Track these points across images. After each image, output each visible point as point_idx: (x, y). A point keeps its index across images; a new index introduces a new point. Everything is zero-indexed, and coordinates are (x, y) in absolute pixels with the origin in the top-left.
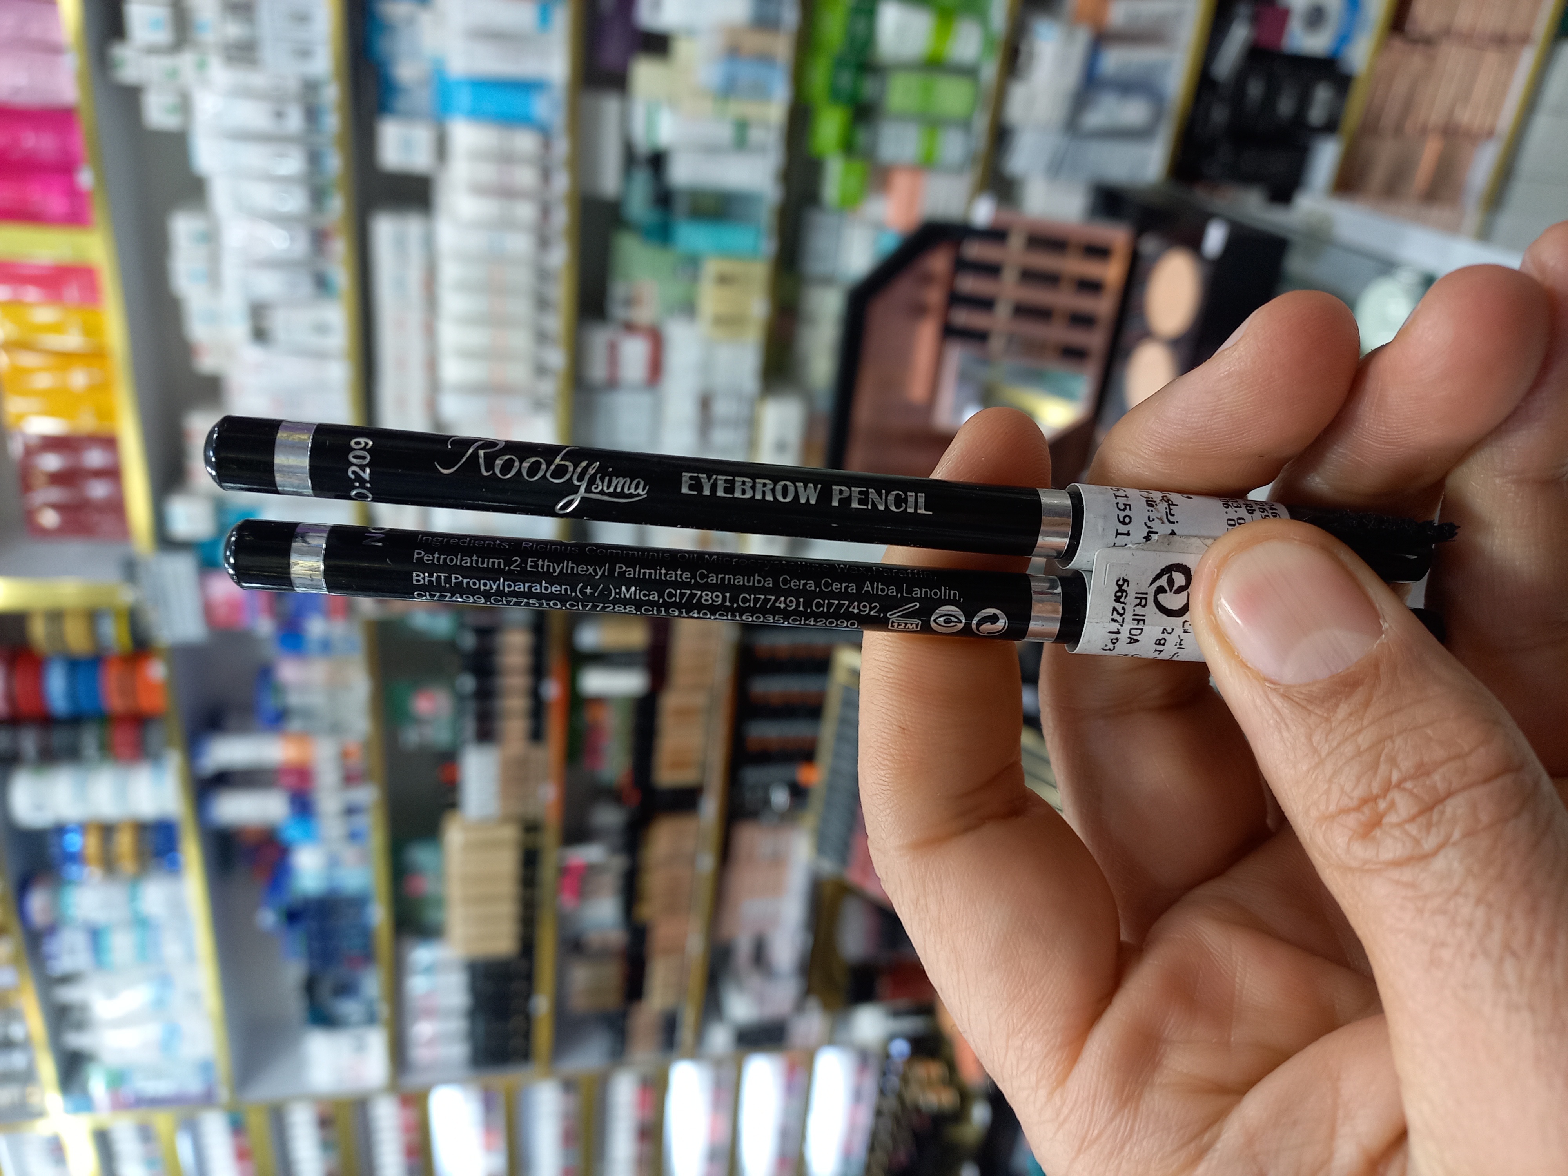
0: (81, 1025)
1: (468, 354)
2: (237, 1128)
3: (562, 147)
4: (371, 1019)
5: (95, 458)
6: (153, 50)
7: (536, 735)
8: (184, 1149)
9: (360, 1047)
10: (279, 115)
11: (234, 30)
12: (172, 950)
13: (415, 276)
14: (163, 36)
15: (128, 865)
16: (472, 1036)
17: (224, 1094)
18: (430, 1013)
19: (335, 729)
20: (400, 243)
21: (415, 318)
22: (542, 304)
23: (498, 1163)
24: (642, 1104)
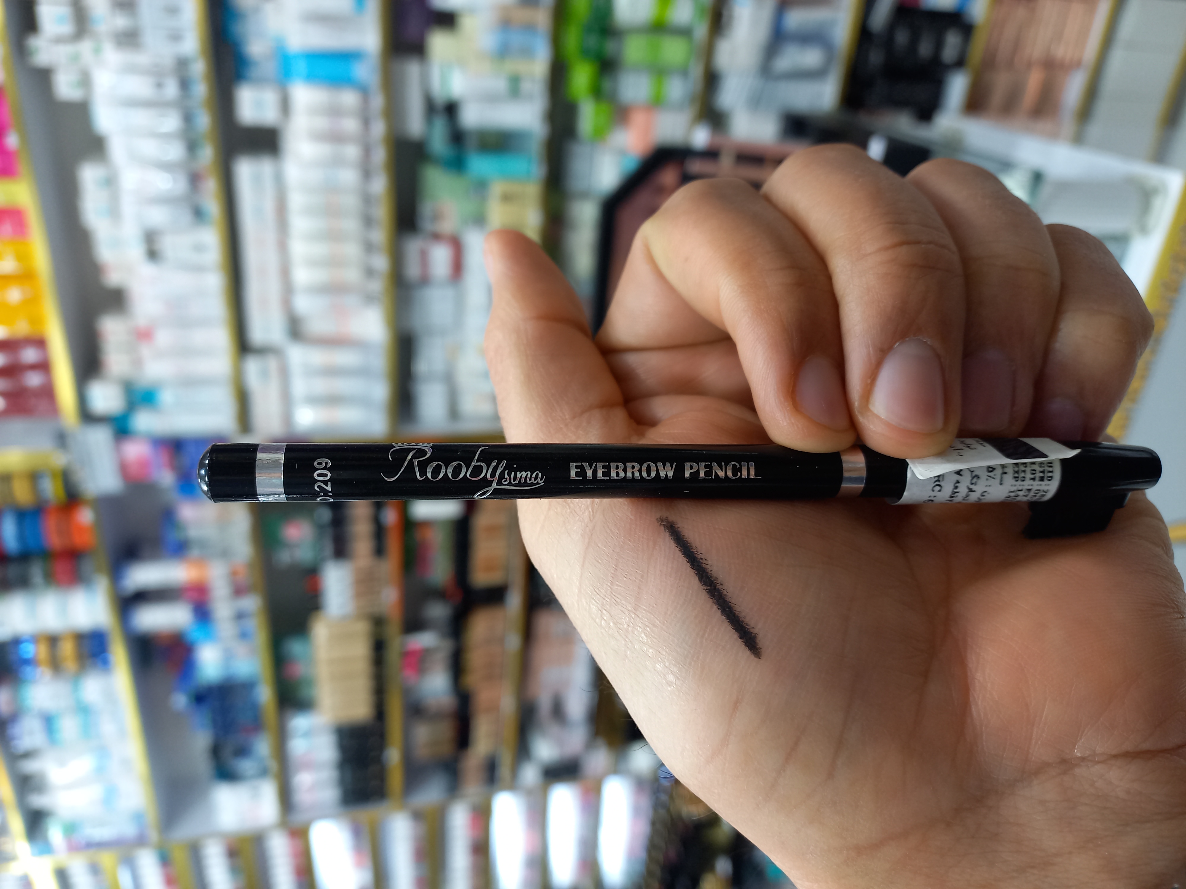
0: (40, 789)
1: (313, 263)
2: (165, 860)
3: (378, 101)
5: (30, 355)
6: (59, 40)
7: (379, 551)
8: (125, 878)
9: (256, 796)
10: (159, 85)
11: (121, 22)
12: (108, 728)
13: (269, 205)
14: (67, 28)
15: (70, 665)
16: (343, 782)
17: (153, 835)
18: (308, 766)
19: (225, 553)
20: (257, 180)
21: (271, 236)
22: (368, 221)
23: (367, 877)
24: (474, 825)
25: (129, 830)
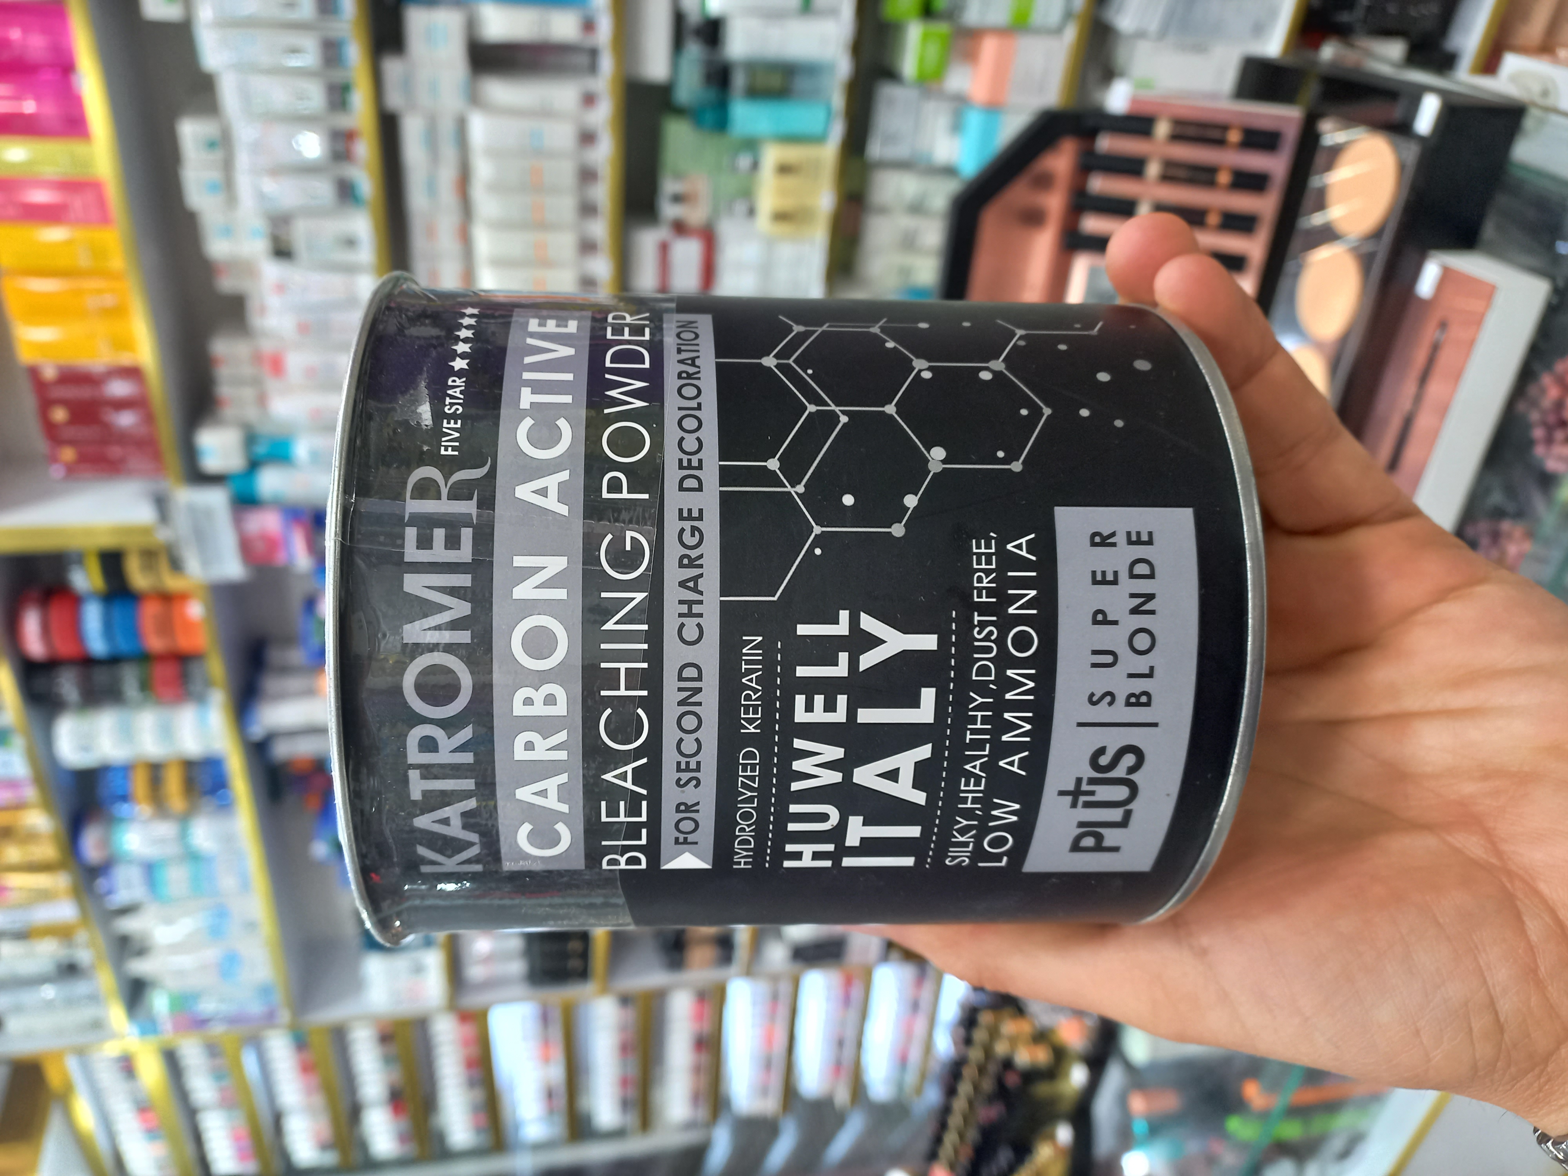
0: (142, 952)
2: (301, 1043)
3: (606, 26)
4: (429, 944)
5: (119, 389)
8: (249, 1063)
9: (419, 969)
12: (226, 881)
13: (448, 176)
15: (177, 803)
16: (529, 954)
17: (285, 1016)
22: (585, 208)
23: (556, 1073)
24: (699, 1016)
25: (253, 1006)
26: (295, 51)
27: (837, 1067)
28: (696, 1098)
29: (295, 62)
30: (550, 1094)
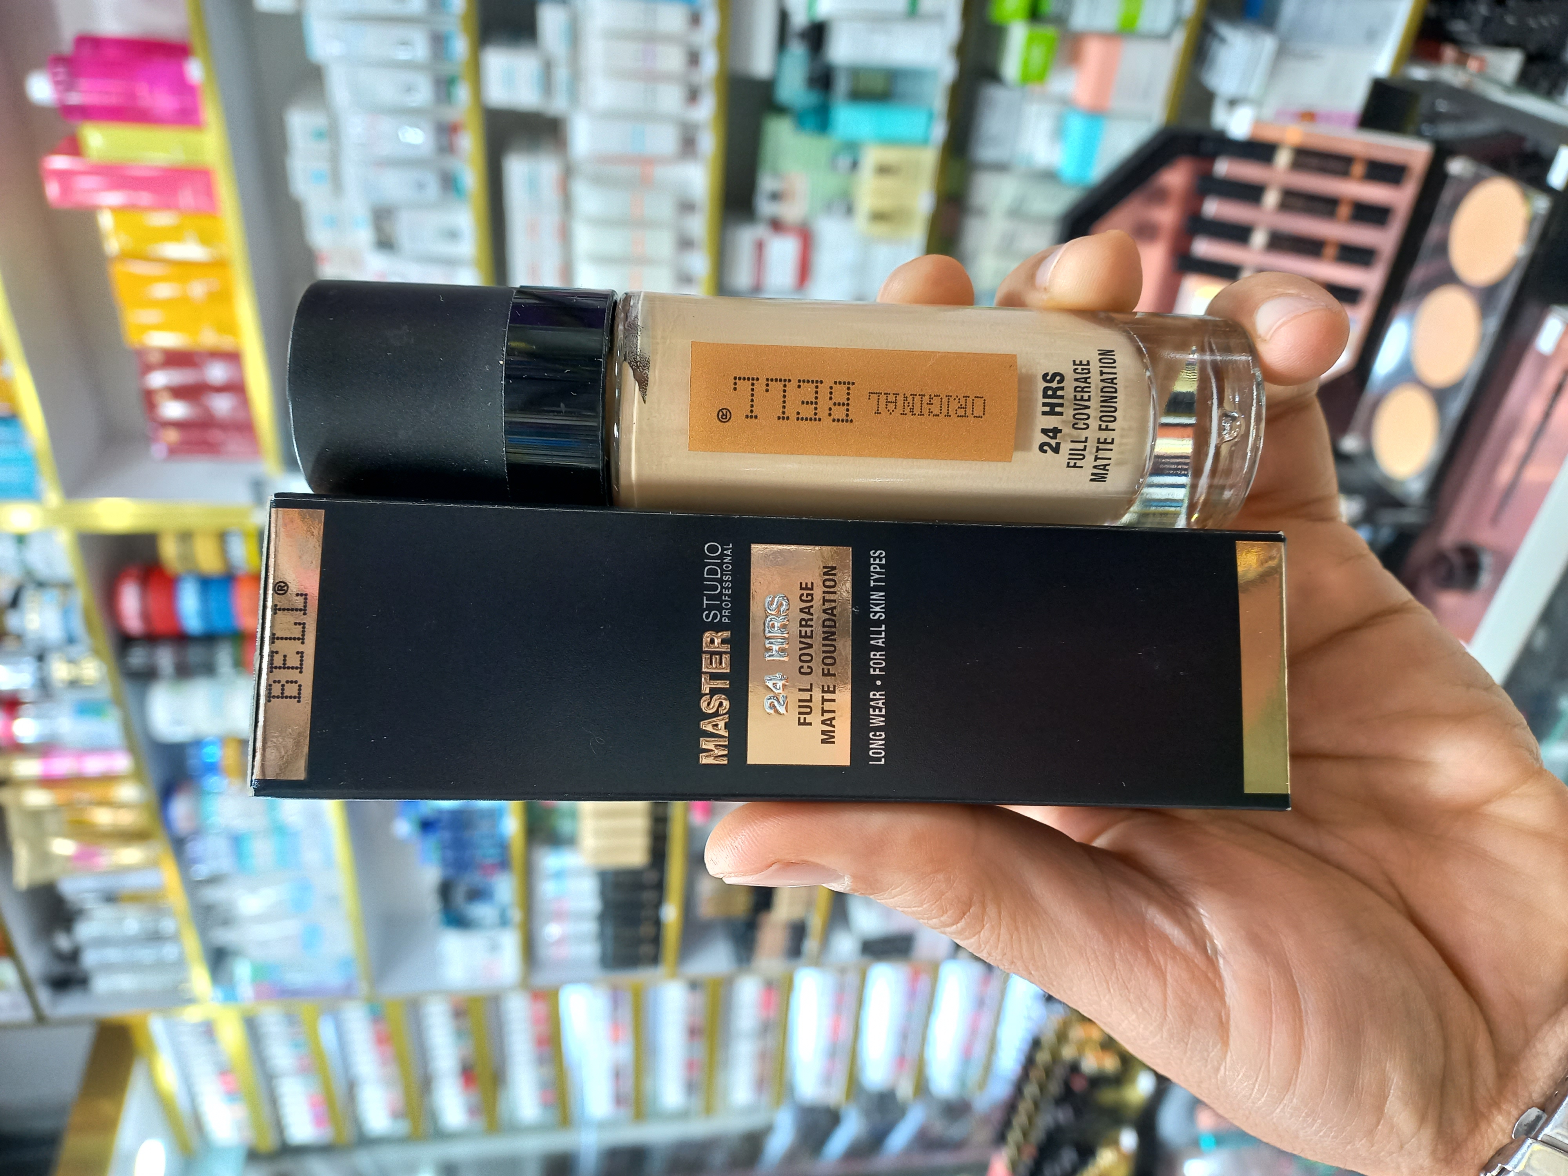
0: (227, 920)
2: (377, 1016)
3: (711, 24)
4: (504, 922)
5: (217, 373)
8: (327, 1032)
9: (494, 948)
12: (311, 856)
16: (603, 938)
17: (363, 987)
18: (560, 916)
23: (624, 1053)
24: (766, 1003)
25: (334, 979)
26: (404, 43)
27: (901, 1060)
28: (761, 1083)
29: (403, 55)
30: (617, 1075)
